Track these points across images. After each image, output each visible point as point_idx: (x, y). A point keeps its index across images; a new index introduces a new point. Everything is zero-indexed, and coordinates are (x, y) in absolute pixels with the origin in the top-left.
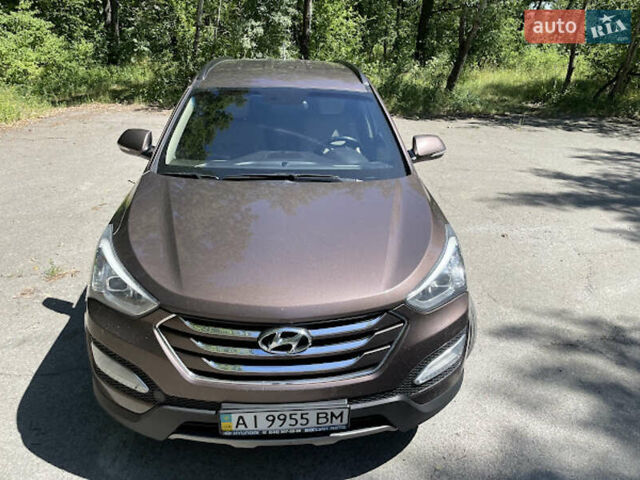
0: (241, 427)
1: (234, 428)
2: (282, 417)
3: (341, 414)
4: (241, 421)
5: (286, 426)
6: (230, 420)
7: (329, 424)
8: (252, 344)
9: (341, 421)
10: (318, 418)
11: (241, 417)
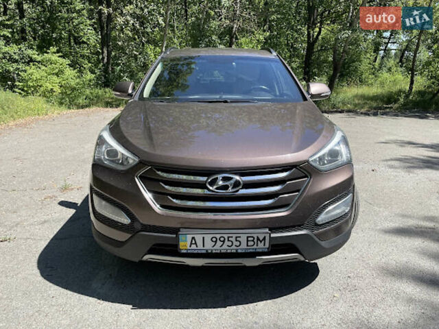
0: (194, 247)
1: (188, 248)
2: (222, 239)
3: (264, 238)
4: (194, 242)
5: (225, 247)
6: (186, 241)
7: (255, 246)
8: (202, 186)
9: (264, 245)
10: (248, 241)
11: (193, 238)
